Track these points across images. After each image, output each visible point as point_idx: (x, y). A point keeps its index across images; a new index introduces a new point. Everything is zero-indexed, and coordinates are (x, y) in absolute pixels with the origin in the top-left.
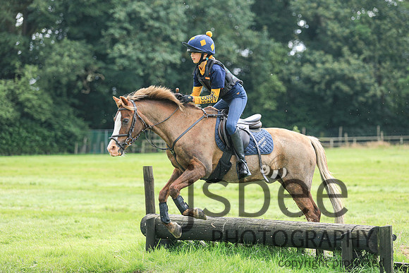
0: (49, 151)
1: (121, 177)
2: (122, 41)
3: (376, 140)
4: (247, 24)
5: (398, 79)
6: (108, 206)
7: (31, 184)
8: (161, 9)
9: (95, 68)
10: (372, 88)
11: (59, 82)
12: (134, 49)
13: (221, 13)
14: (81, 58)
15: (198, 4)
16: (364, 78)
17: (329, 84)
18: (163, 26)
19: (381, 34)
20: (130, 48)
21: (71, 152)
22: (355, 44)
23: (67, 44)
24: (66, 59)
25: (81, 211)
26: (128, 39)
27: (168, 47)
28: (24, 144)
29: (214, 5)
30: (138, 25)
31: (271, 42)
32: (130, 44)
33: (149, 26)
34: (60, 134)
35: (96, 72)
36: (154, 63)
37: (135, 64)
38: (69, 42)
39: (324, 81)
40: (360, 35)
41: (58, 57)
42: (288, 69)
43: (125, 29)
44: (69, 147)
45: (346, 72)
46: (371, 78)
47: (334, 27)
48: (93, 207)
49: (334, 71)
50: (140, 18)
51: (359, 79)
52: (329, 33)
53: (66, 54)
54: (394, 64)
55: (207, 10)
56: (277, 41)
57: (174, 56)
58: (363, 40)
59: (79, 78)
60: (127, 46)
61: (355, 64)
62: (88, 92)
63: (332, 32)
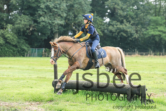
0: (15, 56)
1: (42, 66)
2: (43, 16)
3: (135, 54)
4: (89, 10)
5: (143, 32)
6: (38, 76)
7: (9, 68)
8: (58, 4)
9: (33, 25)
10: (134, 35)
11: (20, 31)
12: (47, 19)
13: (79, 6)
14: (28, 22)
15: (71, 3)
16: (131, 31)
17: (118, 33)
18: (58, 11)
19: (138, 15)
20: (46, 19)
21: (24, 56)
22: (128, 18)
23: (23, 16)
24: (23, 22)
25: (28, 78)
26: (46, 15)
27: (60, 18)
28: (6, 53)
29: (77, 4)
30: (49, 10)
31: (98, 17)
32: (46, 17)
33: (53, 11)
34: (20, 49)
35: (33, 27)
36: (54, 24)
37: (48, 24)
38: (24, 16)
39: (117, 32)
40: (130, 15)
41: (20, 21)
42: (103, 27)
43: (44, 11)
44: (23, 54)
45: (125, 29)
46: (134, 31)
47: (120, 12)
48: (33, 76)
49: (120, 28)
50: (50, 8)
51: (129, 31)
52: (119, 14)
53: (23, 20)
54: (142, 26)
55: (74, 5)
56: (100, 17)
57: (62, 22)
58: (131, 17)
59: (27, 29)
60: (45, 18)
61: (128, 26)
62: (30, 34)
63: (120, 14)
